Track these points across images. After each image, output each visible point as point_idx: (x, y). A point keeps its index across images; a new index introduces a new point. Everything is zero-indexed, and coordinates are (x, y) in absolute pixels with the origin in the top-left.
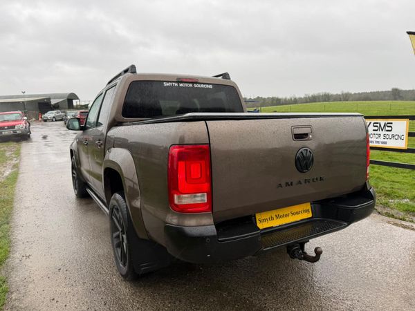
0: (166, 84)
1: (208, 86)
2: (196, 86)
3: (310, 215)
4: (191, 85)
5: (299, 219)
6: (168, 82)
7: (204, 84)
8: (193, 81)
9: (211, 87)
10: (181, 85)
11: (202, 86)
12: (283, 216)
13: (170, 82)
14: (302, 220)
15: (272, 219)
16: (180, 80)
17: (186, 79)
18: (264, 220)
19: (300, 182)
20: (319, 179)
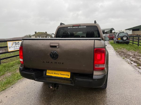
0: (69, 28)
1: (84, 27)
2: (79, 27)
3: (69, 77)
4: (77, 27)
5: (64, 77)
6: (69, 27)
7: (82, 26)
8: (78, 26)
9: (85, 27)
10: (73, 27)
11: (82, 27)
12: (57, 74)
13: (70, 27)
14: (65, 78)
15: (52, 73)
16: (74, 26)
17: (75, 25)
18: (49, 73)
19: (52, 62)
20: (61, 63)
